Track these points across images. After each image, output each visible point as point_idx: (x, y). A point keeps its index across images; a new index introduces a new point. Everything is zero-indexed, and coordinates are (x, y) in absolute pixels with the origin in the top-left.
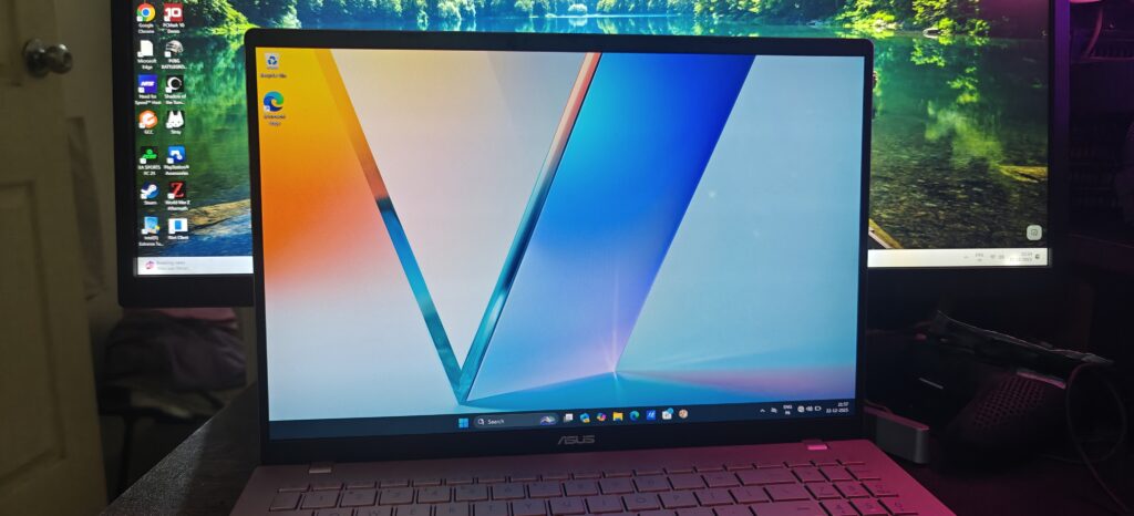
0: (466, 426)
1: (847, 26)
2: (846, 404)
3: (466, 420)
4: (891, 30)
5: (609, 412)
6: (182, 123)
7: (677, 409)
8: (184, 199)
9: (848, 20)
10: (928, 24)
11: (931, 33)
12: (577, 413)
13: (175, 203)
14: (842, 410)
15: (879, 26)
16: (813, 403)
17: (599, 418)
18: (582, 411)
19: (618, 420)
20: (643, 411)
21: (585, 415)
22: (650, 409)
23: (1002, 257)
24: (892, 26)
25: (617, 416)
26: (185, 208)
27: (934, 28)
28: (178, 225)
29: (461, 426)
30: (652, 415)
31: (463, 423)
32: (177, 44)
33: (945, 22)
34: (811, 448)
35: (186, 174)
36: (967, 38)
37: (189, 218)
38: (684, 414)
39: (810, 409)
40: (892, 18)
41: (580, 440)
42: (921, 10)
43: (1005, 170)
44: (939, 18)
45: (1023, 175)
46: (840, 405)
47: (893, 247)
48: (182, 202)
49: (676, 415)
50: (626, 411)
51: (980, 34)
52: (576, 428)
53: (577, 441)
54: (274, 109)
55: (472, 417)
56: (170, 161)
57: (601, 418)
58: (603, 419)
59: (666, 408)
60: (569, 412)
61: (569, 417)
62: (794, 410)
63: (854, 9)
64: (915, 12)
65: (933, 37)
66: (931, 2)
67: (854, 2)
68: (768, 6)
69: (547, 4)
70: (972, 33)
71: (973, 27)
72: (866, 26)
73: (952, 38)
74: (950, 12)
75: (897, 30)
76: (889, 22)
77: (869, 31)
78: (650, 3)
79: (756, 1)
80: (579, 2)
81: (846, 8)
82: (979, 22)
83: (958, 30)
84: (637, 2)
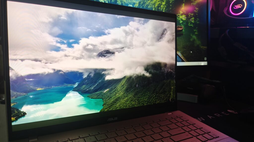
1: (179, 17)
9: (179, 16)
10: (191, 18)
11: (191, 20)
15: (183, 18)
23: (201, 63)
24: (185, 18)
27: (191, 19)
33: (193, 18)
40: (185, 16)
42: (190, 15)
43: (202, 47)
44: (192, 17)
47: (186, 62)
51: (198, 21)
63: (180, 14)
64: (189, 16)
65: (191, 21)
66: (191, 14)
67: (180, 12)
68: (166, 11)
69: (124, 4)
70: (197, 21)
71: (197, 20)
72: (182, 17)
73: (194, 21)
74: (194, 16)
75: (186, 19)
76: (185, 17)
77: (182, 18)
78: (145, 7)
79: (164, 9)
80: (131, 4)
81: (178, 13)
82: (198, 19)
83: (195, 20)
84: (142, 6)
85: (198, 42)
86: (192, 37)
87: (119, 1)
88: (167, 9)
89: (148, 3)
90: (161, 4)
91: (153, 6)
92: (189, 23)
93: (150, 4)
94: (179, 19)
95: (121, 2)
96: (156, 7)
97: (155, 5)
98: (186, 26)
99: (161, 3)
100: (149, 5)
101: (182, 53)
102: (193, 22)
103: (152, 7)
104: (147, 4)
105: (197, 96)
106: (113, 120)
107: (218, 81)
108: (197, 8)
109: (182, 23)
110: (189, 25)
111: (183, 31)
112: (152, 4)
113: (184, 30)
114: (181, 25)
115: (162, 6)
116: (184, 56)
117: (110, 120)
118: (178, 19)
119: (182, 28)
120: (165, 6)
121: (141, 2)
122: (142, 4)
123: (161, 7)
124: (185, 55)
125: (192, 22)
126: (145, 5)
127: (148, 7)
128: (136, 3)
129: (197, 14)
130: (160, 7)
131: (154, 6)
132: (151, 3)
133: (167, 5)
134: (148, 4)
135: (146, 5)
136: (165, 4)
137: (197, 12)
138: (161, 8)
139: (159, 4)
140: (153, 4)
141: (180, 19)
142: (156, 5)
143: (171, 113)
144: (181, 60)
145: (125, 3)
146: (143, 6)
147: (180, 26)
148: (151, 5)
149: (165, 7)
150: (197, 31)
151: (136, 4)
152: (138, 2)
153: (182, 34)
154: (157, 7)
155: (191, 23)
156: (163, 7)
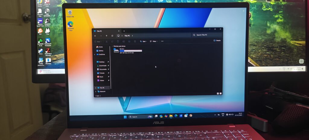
0: (126, 118)
2: (241, 113)
3: (126, 116)
5: (168, 115)
6: (49, 31)
7: (189, 114)
8: (50, 53)
12: (159, 115)
13: (48, 54)
14: (240, 115)
16: (231, 113)
17: (165, 116)
18: (160, 114)
19: (171, 117)
20: (179, 114)
21: (161, 115)
22: (181, 114)
23: (291, 69)
25: (171, 116)
26: (50, 55)
28: (48, 60)
29: (124, 118)
30: (181, 116)
31: (125, 117)
32: (48, 9)
34: (230, 127)
35: (51, 46)
36: (279, 2)
37: (51, 58)
38: (191, 115)
39: (230, 114)
41: (160, 122)
43: (292, 42)
45: (298, 44)
46: (240, 113)
47: (256, 66)
48: (49, 54)
49: (188, 116)
50: (174, 114)
52: (158, 119)
53: (159, 123)
54: (70, 26)
55: (128, 115)
56: (46, 42)
57: (166, 116)
58: (166, 117)
59: (185, 114)
60: (156, 114)
61: (156, 116)
62: (225, 115)
65: (269, 2)
73: (275, 2)
75: (258, 0)
85: (283, 35)
86: (269, 27)
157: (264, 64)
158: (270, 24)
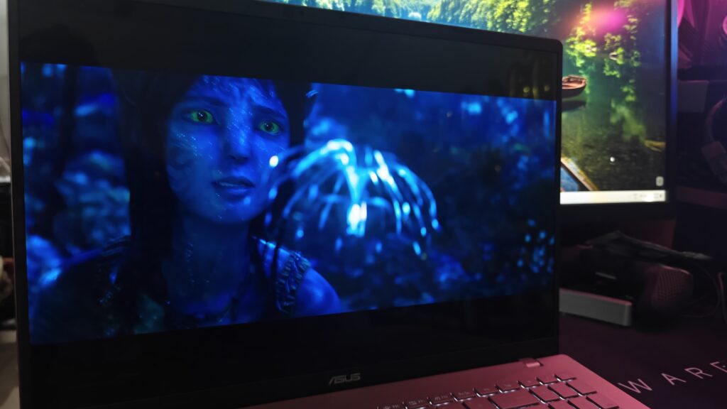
1: (572, 47)
4: (593, 52)
9: (572, 43)
10: (612, 50)
15: (588, 49)
23: (645, 196)
24: (595, 49)
27: (614, 53)
33: (620, 50)
36: (630, 62)
40: (594, 44)
42: (608, 41)
43: (648, 143)
44: (617, 48)
47: (594, 190)
51: (636, 59)
63: (575, 36)
64: (606, 42)
65: (614, 59)
66: (613, 37)
67: (576, 31)
68: (530, 29)
69: (395, 10)
70: (633, 58)
71: (633, 55)
72: (581, 48)
73: (623, 60)
74: (622, 44)
75: (597, 52)
76: (593, 47)
77: (583, 51)
78: (461, 18)
79: (523, 24)
80: (416, 11)
81: (571, 34)
82: (636, 52)
83: (626, 56)
84: (453, 16)
85: (635, 128)
86: (614, 111)
87: (379, 2)
88: (533, 24)
89: (470, 7)
90: (515, 8)
91: (489, 16)
92: (604, 65)
93: (478, 10)
94: (572, 54)
95: (385, 4)
96: (496, 17)
97: (494, 11)
98: (598, 76)
99: (515, 5)
100: (475, 11)
101: (581, 164)
102: (620, 62)
103: (484, 18)
104: (467, 7)
105: (628, 304)
106: (345, 380)
107: (700, 256)
108: (634, 17)
109: (584, 67)
110: (605, 72)
111: (587, 91)
112: (483, 10)
113: (591, 88)
114: (580, 74)
115: (516, 14)
116: (587, 173)
117: (335, 382)
118: (569, 55)
119: (581, 82)
120: (528, 14)
121: (449, 3)
122: (454, 10)
123: (513, 16)
124: (590, 170)
125: (615, 61)
126: (461, 12)
127: (470, 17)
128: (432, 6)
129: (632, 37)
130: (510, 17)
131: (492, 13)
132: (480, 5)
133: (533, 9)
134: (470, 10)
135: (467, 13)
136: (529, 8)
137: (634, 30)
138: (513, 19)
139: (506, 8)
140: (487, 9)
141: (576, 55)
142: (499, 12)
143: (538, 364)
144: (575, 185)
145: (396, 6)
146: (456, 14)
147: (577, 77)
148: (480, 12)
149: (527, 17)
150: (632, 91)
151: (433, 10)
152: (439, 4)
153: (583, 103)
154: (501, 16)
155: (614, 66)
156: (519, 17)
157: (605, 187)
158: (616, 104)
